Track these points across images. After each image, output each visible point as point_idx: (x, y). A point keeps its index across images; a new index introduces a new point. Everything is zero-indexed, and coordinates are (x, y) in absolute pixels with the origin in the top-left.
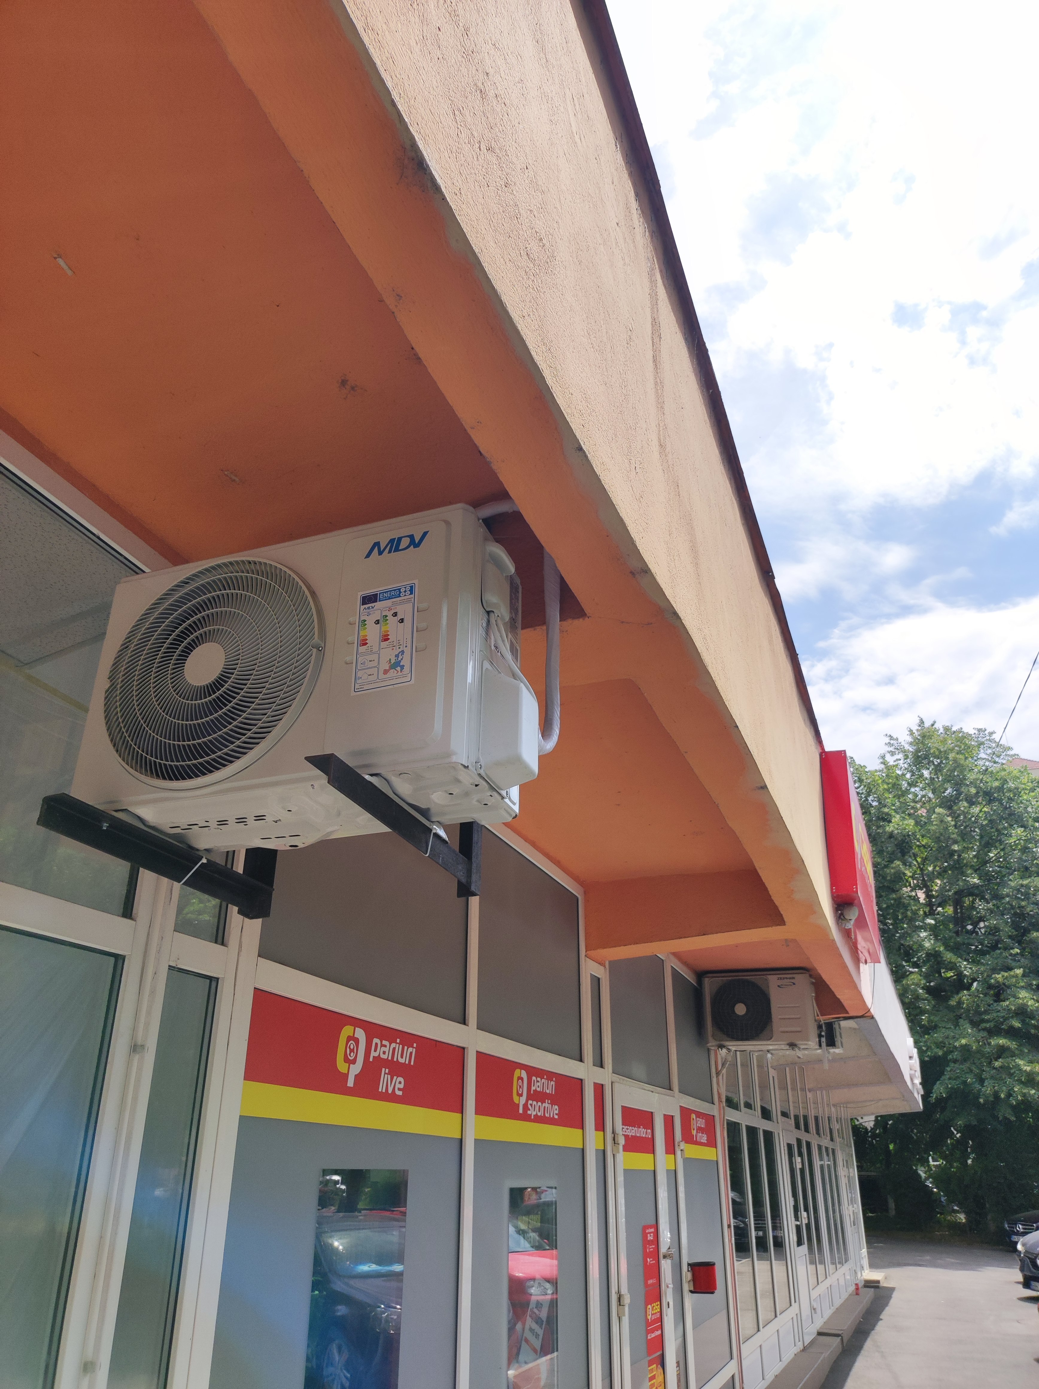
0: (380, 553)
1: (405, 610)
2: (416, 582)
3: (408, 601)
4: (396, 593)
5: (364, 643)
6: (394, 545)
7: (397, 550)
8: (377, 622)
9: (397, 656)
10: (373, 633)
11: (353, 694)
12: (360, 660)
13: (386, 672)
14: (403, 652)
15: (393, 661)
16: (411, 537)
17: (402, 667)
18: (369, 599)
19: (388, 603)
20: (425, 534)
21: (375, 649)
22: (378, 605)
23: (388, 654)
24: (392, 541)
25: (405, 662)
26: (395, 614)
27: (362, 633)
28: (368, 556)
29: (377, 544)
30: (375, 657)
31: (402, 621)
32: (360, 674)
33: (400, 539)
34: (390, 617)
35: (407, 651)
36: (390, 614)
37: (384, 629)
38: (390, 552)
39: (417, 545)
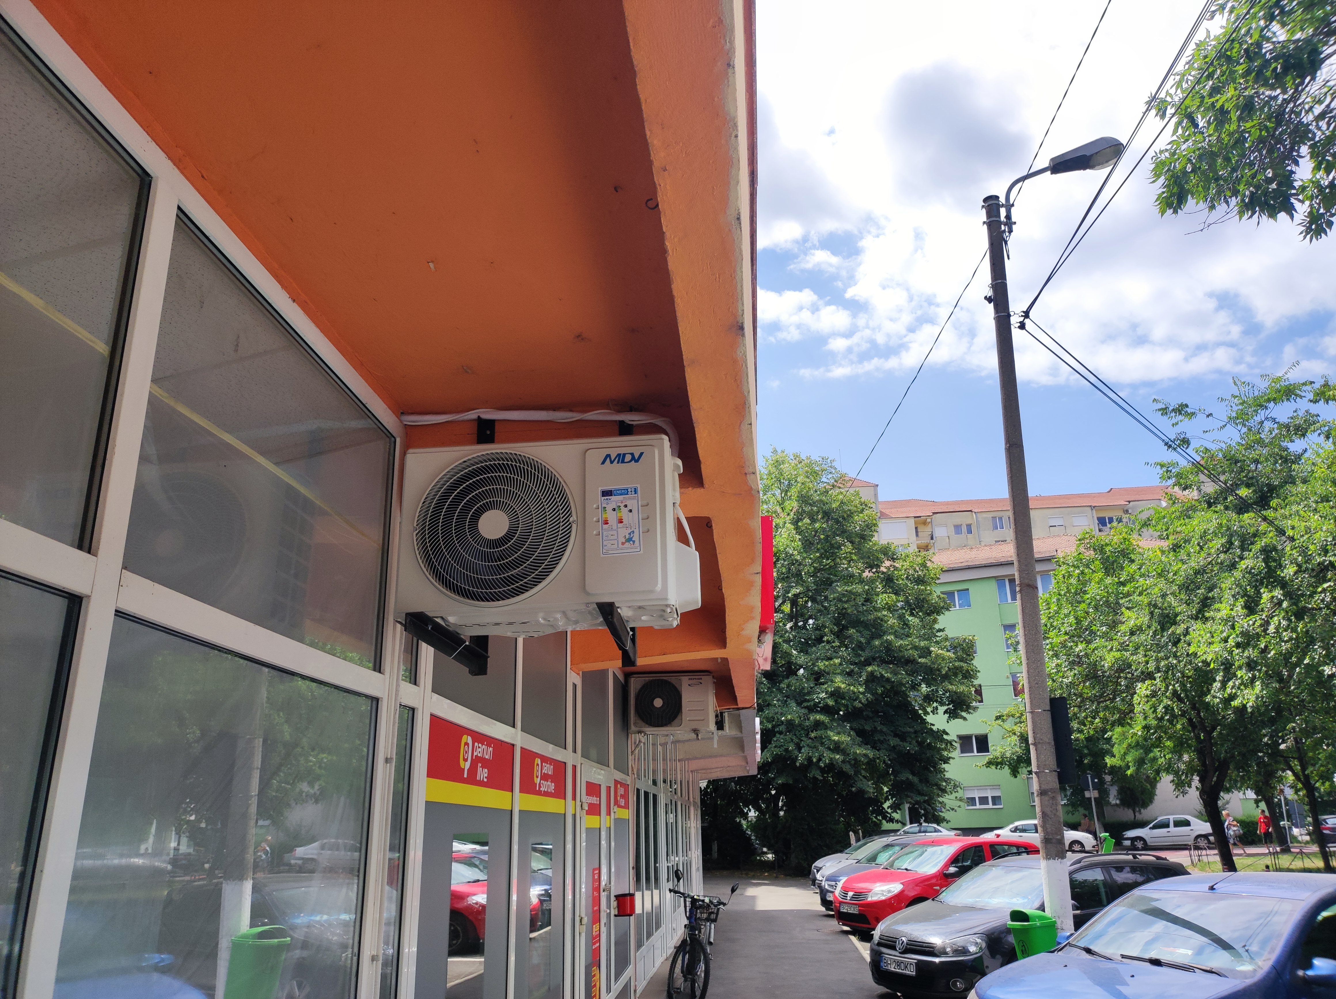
0: (612, 462)
1: (632, 504)
2: (638, 486)
3: (634, 498)
4: (625, 492)
5: (606, 523)
6: (621, 458)
7: (623, 462)
8: (614, 510)
9: (630, 534)
10: (612, 517)
11: (602, 555)
12: (604, 534)
13: (623, 544)
14: (633, 532)
15: (627, 537)
16: (632, 454)
17: (634, 542)
18: (607, 494)
19: (621, 497)
20: (642, 454)
21: (615, 527)
22: (613, 498)
23: (623, 532)
24: (619, 455)
25: (636, 538)
26: (626, 506)
27: (604, 516)
28: (603, 463)
29: (608, 456)
30: (615, 533)
31: (631, 511)
32: (605, 543)
33: (624, 455)
34: (622, 507)
35: (636, 531)
36: (622, 505)
37: (619, 515)
38: (618, 462)
39: (637, 461)
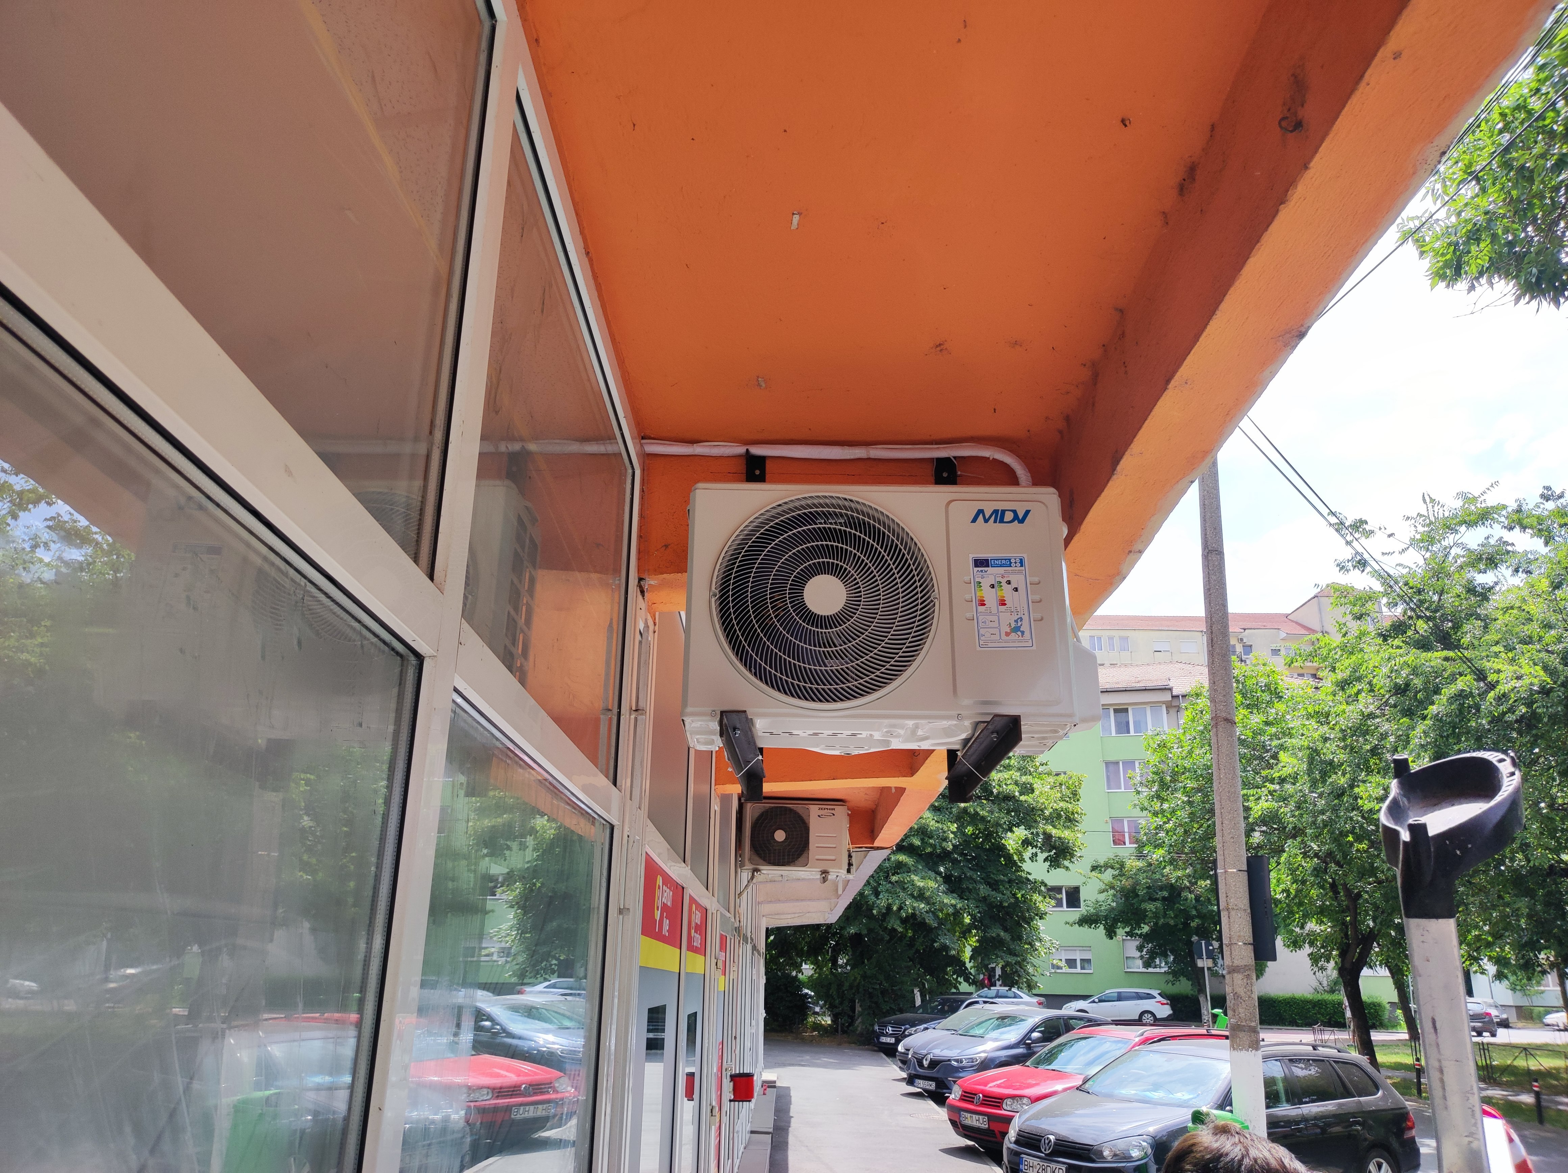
0: (986, 521)
1: (1017, 580)
2: (1025, 556)
3: (1020, 572)
4: (1007, 563)
5: (982, 603)
6: (999, 516)
7: (1002, 521)
8: (993, 586)
9: (1016, 621)
10: (991, 597)
11: (978, 649)
12: (980, 618)
13: (1007, 634)
14: (1021, 619)
15: (1013, 626)
16: (1015, 512)
17: (1023, 633)
18: (981, 563)
19: (1001, 570)
20: (1027, 512)
21: (994, 611)
22: (990, 570)
23: (1007, 619)
24: (996, 512)
25: (1025, 627)
26: (1009, 582)
27: (979, 594)
28: (974, 520)
29: (981, 512)
30: (995, 618)
31: (1016, 590)
32: (982, 631)
33: (1003, 512)
34: (1004, 584)
35: (1026, 618)
36: (1004, 581)
37: (1000, 593)
38: (995, 522)
39: (1022, 521)
